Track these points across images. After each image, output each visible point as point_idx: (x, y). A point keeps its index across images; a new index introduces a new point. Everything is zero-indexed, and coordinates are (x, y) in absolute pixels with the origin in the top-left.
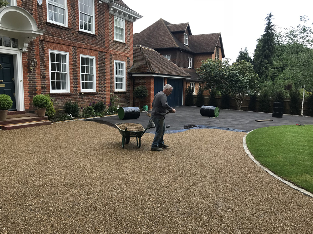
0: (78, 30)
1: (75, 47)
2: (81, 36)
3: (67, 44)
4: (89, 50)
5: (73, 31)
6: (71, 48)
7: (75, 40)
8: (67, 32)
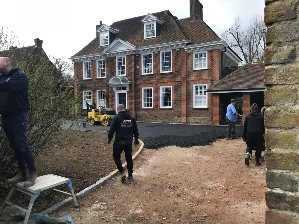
0: (159, 73)
1: (157, 83)
2: (161, 76)
3: (151, 83)
4: (166, 83)
5: (156, 75)
6: (154, 84)
7: (157, 79)
8: (152, 76)
